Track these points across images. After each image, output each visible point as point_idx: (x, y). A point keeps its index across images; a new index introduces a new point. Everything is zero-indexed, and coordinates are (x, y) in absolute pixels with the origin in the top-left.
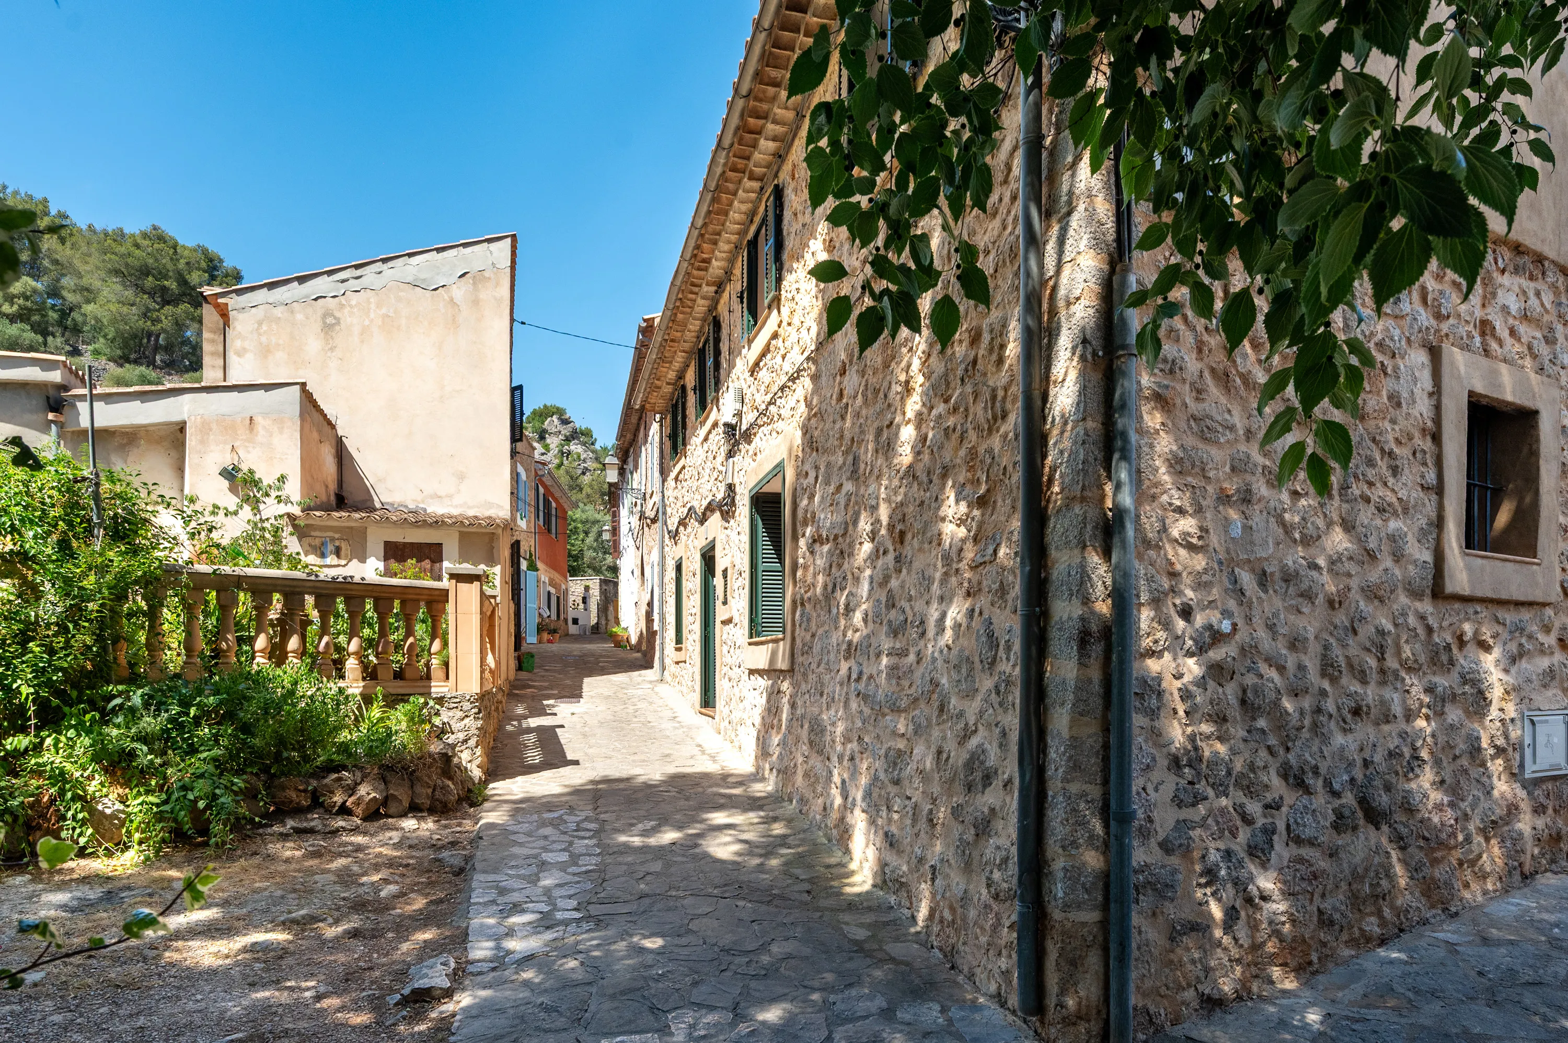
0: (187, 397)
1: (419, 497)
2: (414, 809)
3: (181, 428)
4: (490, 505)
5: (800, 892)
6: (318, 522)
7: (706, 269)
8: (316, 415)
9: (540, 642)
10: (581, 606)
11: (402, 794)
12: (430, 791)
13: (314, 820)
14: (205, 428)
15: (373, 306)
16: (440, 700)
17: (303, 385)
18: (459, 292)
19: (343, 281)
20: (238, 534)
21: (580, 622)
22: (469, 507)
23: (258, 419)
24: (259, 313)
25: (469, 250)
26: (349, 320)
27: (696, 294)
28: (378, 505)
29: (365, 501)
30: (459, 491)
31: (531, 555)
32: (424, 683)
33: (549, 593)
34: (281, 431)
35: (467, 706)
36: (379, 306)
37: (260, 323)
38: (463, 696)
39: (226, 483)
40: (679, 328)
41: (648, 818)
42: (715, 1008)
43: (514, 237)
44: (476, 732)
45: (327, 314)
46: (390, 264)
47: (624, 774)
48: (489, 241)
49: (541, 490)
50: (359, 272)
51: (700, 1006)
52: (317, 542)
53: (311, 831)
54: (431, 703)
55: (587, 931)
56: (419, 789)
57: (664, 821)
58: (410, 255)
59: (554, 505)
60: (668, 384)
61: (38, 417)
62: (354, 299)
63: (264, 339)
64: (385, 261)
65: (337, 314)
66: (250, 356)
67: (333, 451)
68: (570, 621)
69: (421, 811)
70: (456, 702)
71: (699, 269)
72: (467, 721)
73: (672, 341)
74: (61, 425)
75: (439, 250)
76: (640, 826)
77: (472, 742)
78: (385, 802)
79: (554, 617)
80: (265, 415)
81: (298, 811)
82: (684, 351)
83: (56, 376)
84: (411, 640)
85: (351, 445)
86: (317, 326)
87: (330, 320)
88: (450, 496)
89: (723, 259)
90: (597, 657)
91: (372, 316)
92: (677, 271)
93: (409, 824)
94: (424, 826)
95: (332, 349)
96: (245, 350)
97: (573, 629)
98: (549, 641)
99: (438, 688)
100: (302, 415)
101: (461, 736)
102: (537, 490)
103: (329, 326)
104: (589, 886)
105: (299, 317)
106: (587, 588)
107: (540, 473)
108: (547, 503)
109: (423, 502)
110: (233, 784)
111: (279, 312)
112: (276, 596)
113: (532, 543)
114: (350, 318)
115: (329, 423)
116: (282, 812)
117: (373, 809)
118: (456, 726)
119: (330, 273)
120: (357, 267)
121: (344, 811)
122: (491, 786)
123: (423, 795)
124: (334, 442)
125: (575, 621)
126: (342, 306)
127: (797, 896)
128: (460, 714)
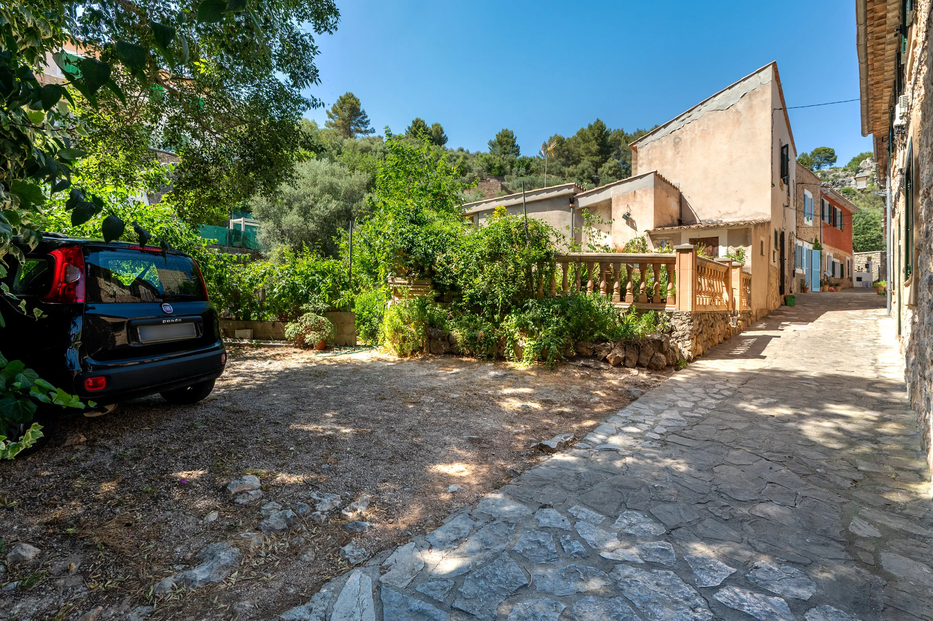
0: (612, 188)
1: (718, 215)
2: (639, 365)
3: (610, 200)
4: (758, 214)
5: (846, 478)
6: (659, 233)
7: (885, 23)
8: (665, 185)
9: (823, 291)
10: (865, 270)
11: (633, 357)
12: (649, 358)
13: (591, 363)
14: (618, 199)
15: (696, 127)
16: (670, 314)
17: (656, 172)
18: (740, 106)
19: (683, 120)
20: (629, 242)
21: (863, 280)
22: (746, 217)
23: (638, 192)
24: (648, 146)
25: (747, 81)
26: (685, 137)
27: (884, 43)
28: (698, 222)
29: (692, 221)
30: (740, 209)
31: (816, 241)
32: (663, 305)
33: (834, 263)
34: (646, 194)
35: (684, 318)
36: (699, 126)
37: (649, 151)
38: (683, 312)
39: (625, 221)
40: (879, 73)
41: (771, 397)
42: (660, 522)
43: (774, 64)
44: (689, 332)
45: (677, 137)
46: (705, 104)
47: (789, 368)
48: (758, 72)
49: (827, 202)
50: (690, 114)
51: (651, 515)
52: (659, 242)
53: (589, 367)
54: (665, 315)
55: (653, 448)
56: (642, 356)
57: (783, 401)
58: (714, 96)
59: (839, 210)
60: (884, 113)
61: (567, 207)
62: (688, 127)
63: (650, 157)
64: (702, 104)
65: (680, 136)
66: (645, 166)
67: (677, 200)
68: (854, 279)
69: (643, 367)
70: (679, 315)
71: (879, 25)
72: (684, 326)
73: (877, 83)
74: (573, 208)
75: (729, 88)
76: (761, 400)
77: (686, 337)
78: (624, 360)
79: (838, 275)
80: (640, 189)
81: (586, 357)
82: (888, 87)
83: (572, 190)
84: (656, 283)
85: (685, 195)
86: (671, 145)
87: (677, 140)
88: (735, 212)
89: (895, 9)
90: (850, 299)
91: (696, 132)
92: (858, 35)
93: (635, 372)
94: (641, 375)
95: (678, 153)
96: (643, 164)
97: (856, 284)
98: (831, 291)
99: (669, 308)
100: (655, 186)
101: (681, 333)
102: (823, 203)
103: (677, 143)
104: (685, 424)
105: (664, 143)
106: (869, 259)
107: (824, 192)
108: (833, 211)
109: (721, 217)
110: (560, 341)
111: (656, 144)
112: (597, 264)
113: (818, 234)
114: (686, 137)
115: (674, 187)
116: (580, 356)
117: (618, 362)
118: (678, 328)
119: (677, 119)
120: (689, 112)
121: (606, 361)
122: (697, 362)
123: (645, 359)
124: (677, 196)
125: (859, 279)
126: (682, 132)
127: (838, 480)
128: (680, 322)
